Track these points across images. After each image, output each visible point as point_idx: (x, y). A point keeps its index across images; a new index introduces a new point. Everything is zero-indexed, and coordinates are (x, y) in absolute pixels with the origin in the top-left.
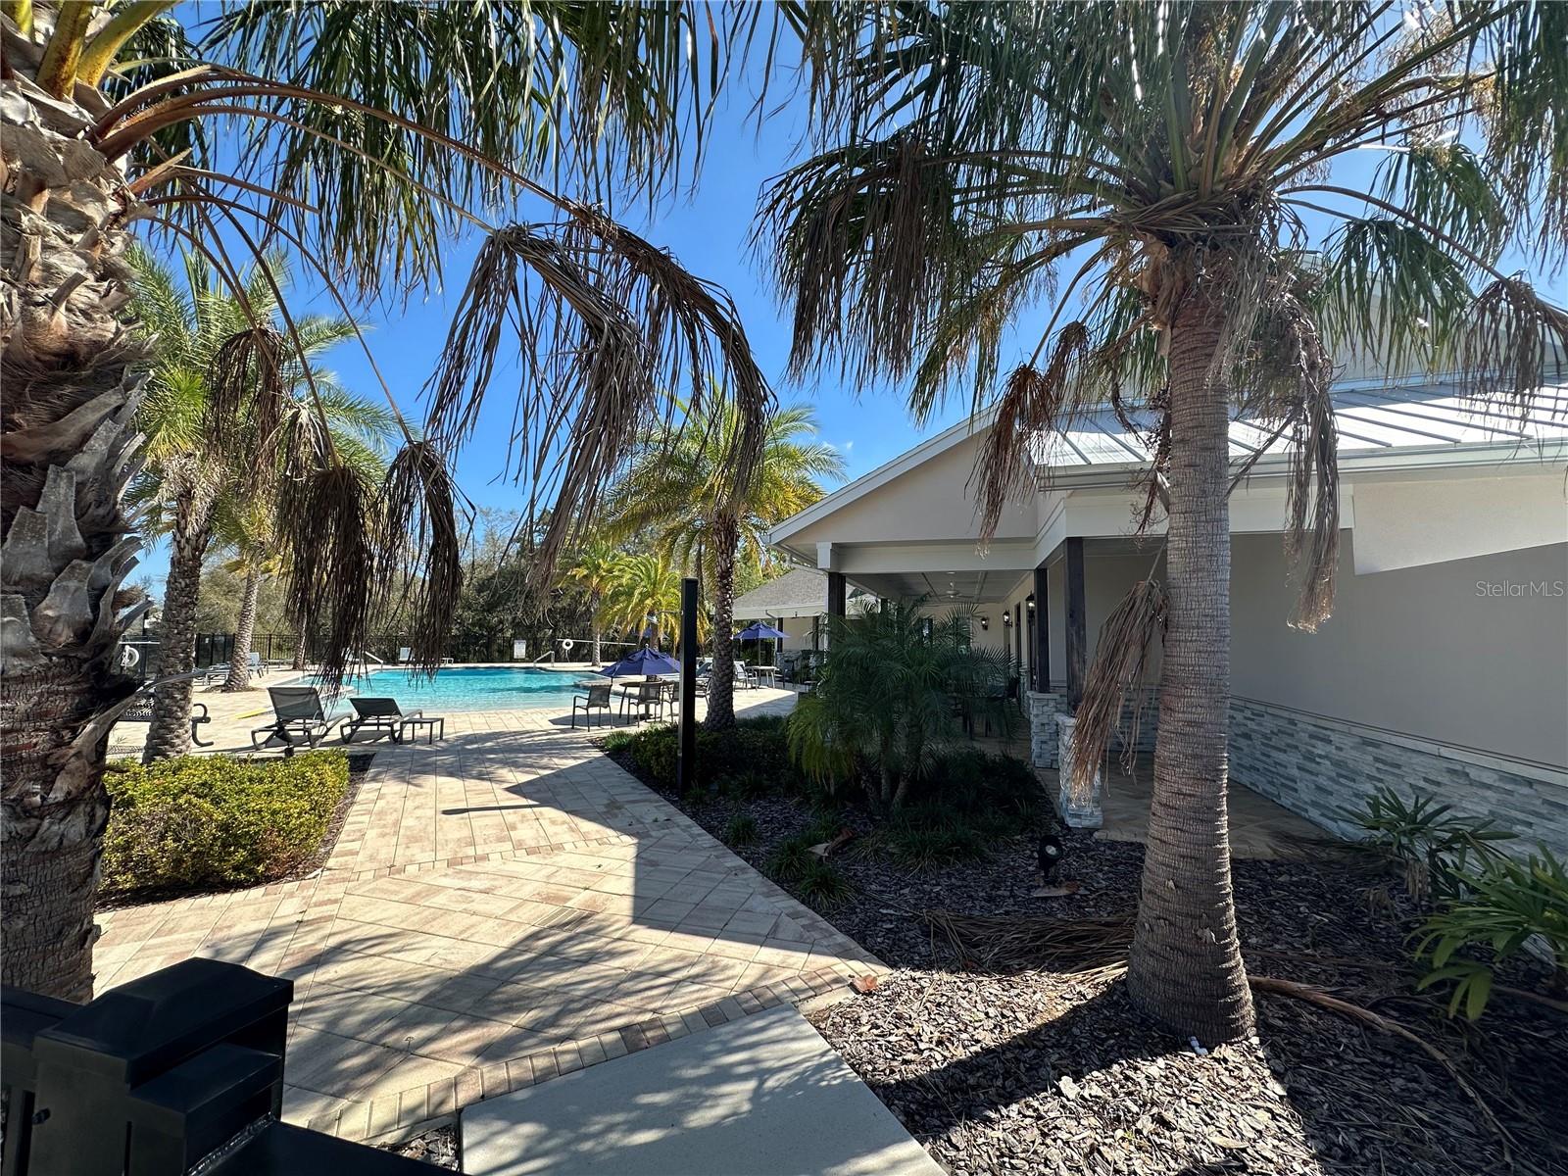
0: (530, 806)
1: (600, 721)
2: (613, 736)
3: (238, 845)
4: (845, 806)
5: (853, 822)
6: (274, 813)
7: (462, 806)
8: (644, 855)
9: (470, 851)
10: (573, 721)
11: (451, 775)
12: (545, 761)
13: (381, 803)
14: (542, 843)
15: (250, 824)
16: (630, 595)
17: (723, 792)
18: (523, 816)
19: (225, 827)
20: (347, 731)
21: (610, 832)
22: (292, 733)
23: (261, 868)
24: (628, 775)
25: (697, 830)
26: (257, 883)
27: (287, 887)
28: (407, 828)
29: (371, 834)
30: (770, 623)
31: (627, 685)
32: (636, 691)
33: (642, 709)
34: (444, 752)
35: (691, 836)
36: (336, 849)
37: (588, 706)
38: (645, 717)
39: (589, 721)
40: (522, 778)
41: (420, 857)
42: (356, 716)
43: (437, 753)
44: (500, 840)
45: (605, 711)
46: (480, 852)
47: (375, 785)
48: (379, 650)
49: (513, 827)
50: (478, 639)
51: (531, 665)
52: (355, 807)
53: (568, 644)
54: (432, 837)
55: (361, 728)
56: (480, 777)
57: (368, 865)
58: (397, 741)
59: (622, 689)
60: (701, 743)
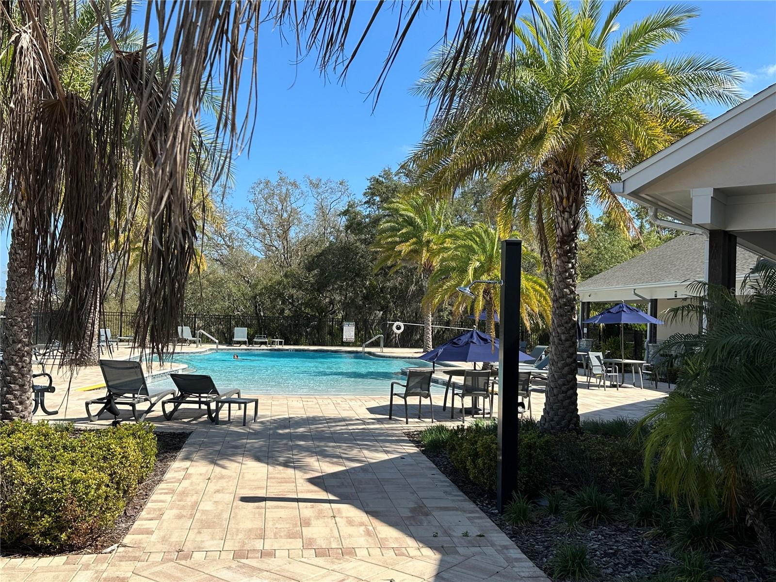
0: (330, 502)
1: (420, 412)
2: (430, 431)
3: (45, 512)
4: (721, 547)
5: (733, 570)
6: (75, 482)
7: (261, 493)
8: (445, 575)
9: (258, 545)
10: (391, 411)
11: (258, 459)
12: (354, 452)
13: (186, 483)
14: (334, 545)
15: (54, 491)
16: (463, 271)
17: (555, 510)
18: (320, 511)
19: (35, 493)
20: (170, 407)
21: (410, 542)
22: (119, 407)
23: (63, 536)
24: (443, 477)
25: (516, 553)
26: (61, 551)
27: (86, 558)
28: (204, 512)
29: (169, 514)
30: (641, 304)
31: (451, 373)
32: (459, 380)
33: (468, 402)
34: (256, 434)
35: (509, 560)
36: (135, 526)
37: (407, 394)
38: (472, 411)
39: (407, 412)
40: (329, 468)
41: (210, 544)
42: (178, 393)
43: (249, 435)
44: (291, 536)
45: (425, 402)
46: (267, 547)
47: (187, 464)
48: (218, 330)
49: (306, 523)
50: (309, 320)
51: (360, 349)
52: (162, 485)
53: (398, 328)
54: (225, 523)
55: (183, 406)
56: (286, 465)
57: (160, 547)
58: (214, 420)
59: (446, 377)
60: (530, 446)
